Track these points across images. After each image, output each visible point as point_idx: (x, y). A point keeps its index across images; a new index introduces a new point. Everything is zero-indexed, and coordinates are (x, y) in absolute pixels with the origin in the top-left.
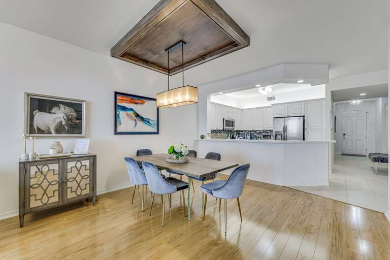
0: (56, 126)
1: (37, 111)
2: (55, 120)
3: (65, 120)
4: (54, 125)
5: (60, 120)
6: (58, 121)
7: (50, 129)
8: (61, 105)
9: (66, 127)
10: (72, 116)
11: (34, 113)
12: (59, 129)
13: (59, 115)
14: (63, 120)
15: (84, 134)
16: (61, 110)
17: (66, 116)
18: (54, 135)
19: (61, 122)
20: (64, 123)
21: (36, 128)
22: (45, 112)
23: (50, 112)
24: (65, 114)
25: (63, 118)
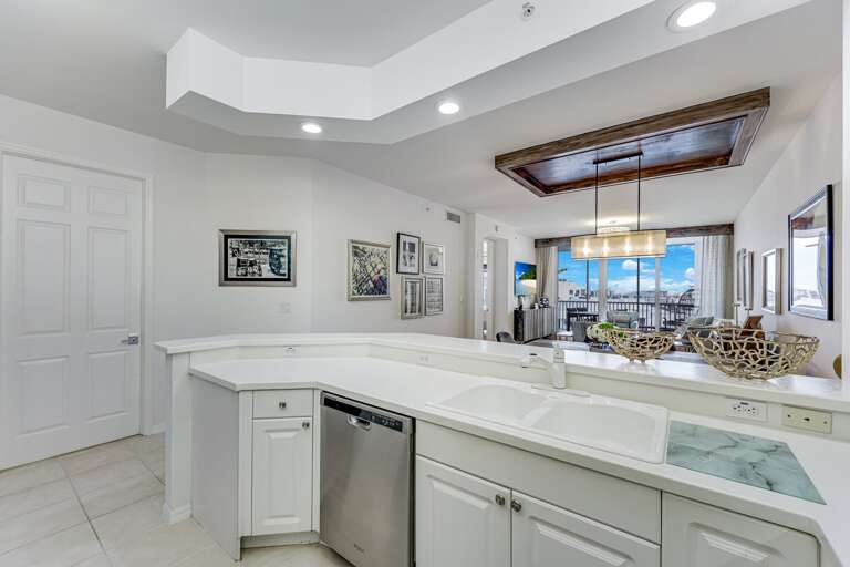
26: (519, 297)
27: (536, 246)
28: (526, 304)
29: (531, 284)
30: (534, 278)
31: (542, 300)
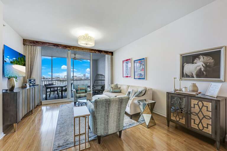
0: (197, 72)
1: (185, 63)
2: (196, 68)
3: (203, 67)
4: (195, 72)
5: (200, 67)
6: (198, 68)
7: (193, 74)
8: (201, 56)
9: (204, 72)
10: (210, 63)
11: (184, 65)
12: (200, 74)
13: (199, 64)
14: (202, 67)
15: (222, 78)
16: (200, 60)
17: (204, 64)
18: (195, 78)
19: (201, 68)
20: (202, 70)
21: (185, 74)
22: (190, 63)
23: (193, 63)
24: (203, 62)
25: (202, 65)
26: (9, 79)
27: (24, 44)
28: (17, 84)
29: (21, 69)
30: (24, 65)
31: (30, 80)
